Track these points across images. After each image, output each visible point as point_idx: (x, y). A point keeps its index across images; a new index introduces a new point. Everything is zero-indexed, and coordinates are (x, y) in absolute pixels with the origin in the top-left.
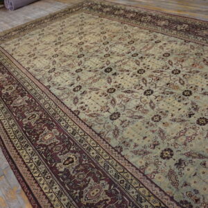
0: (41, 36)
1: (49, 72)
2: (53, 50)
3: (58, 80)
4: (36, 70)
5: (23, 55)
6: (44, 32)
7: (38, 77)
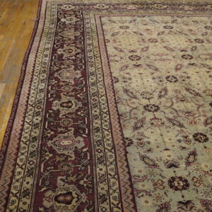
0: (167, 31)
1: (146, 107)
2: (173, 64)
3: (152, 135)
4: (126, 91)
5: (121, 51)
6: (174, 25)
7: (122, 109)
